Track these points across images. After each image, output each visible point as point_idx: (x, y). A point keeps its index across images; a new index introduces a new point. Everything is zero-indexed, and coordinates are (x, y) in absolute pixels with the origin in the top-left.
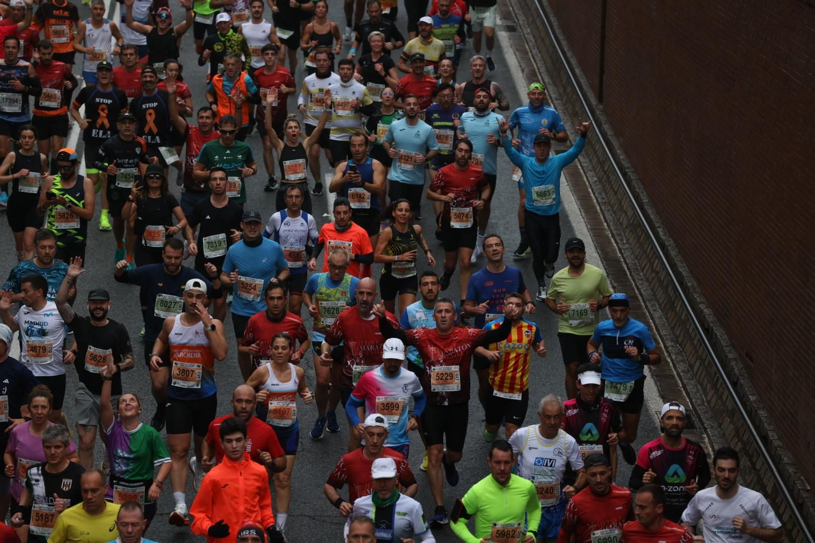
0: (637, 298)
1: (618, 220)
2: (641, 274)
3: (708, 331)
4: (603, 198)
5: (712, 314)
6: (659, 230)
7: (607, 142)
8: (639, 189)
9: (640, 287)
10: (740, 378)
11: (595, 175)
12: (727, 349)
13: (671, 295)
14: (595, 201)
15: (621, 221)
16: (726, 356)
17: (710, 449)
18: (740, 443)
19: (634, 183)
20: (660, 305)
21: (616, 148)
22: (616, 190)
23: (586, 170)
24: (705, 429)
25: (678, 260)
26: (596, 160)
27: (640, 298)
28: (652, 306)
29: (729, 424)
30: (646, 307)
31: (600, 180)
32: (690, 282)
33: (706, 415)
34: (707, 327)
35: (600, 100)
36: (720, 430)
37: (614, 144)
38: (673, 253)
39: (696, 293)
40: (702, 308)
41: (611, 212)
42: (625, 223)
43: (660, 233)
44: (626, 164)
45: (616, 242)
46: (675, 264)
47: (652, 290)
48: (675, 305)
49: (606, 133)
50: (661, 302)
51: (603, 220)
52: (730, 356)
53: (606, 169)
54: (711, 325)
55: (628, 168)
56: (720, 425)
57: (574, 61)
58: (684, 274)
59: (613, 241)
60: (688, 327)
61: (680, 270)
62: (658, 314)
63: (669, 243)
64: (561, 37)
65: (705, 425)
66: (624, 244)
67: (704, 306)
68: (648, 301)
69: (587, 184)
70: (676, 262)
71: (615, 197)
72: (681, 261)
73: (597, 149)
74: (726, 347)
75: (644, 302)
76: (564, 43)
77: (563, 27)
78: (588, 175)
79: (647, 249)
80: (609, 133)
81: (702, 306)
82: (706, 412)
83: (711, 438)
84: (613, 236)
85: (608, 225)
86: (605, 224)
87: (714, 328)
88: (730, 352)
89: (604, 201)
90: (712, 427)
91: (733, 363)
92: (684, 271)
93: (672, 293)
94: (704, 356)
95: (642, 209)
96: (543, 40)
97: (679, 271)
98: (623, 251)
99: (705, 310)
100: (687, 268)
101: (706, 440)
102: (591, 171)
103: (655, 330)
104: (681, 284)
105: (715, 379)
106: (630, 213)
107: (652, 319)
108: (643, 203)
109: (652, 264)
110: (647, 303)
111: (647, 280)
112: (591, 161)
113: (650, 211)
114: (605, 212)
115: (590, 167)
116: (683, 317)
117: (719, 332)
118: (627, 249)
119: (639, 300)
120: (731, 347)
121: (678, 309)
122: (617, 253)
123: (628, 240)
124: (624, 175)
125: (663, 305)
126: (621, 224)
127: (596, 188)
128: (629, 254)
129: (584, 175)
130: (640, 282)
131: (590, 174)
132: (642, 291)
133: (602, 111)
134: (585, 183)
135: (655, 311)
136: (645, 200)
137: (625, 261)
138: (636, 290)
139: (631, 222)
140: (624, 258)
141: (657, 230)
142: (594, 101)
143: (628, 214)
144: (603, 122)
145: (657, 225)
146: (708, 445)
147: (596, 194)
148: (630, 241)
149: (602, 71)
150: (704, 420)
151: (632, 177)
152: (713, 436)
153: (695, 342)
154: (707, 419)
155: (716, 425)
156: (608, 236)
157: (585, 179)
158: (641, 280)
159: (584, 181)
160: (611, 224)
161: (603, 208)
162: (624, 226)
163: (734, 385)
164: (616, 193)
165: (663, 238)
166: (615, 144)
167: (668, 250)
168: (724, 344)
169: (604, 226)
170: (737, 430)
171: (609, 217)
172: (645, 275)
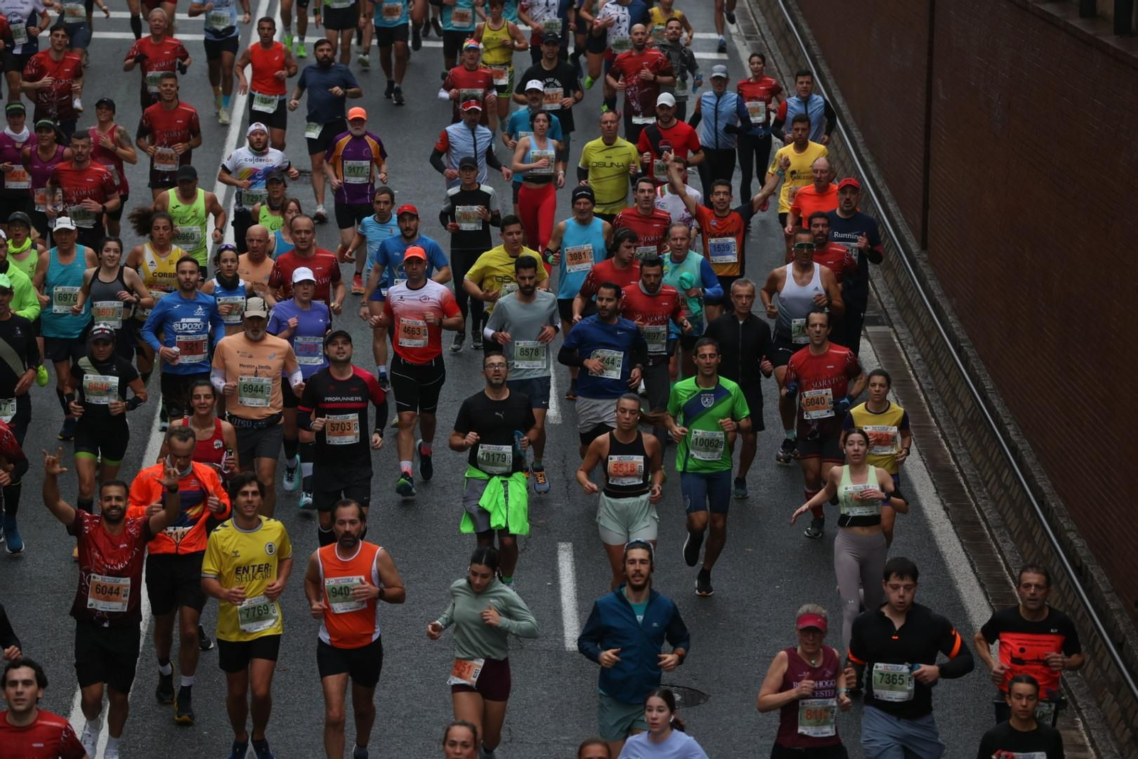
0: (979, 523)
1: (951, 414)
2: (985, 490)
3: (1079, 571)
4: (929, 384)
5: (1086, 546)
6: (1009, 428)
7: (934, 304)
8: (980, 370)
9: (983, 508)
10: (1127, 636)
11: (917, 350)
12: (1107, 597)
13: (1027, 519)
14: (918, 387)
15: (955, 415)
16: (1107, 607)
17: (1087, 739)
18: (1128, 730)
19: (972, 362)
20: (1011, 533)
21: (947, 313)
22: (947, 371)
23: (904, 344)
24: (1079, 710)
25: (1036, 471)
26: (919, 330)
27: (983, 523)
28: (1001, 535)
29: (1113, 702)
30: (992, 536)
31: (924, 358)
32: (1053, 501)
33: (1080, 689)
34: (1078, 565)
35: (924, 246)
36: (1099, 710)
37: (944, 308)
38: (1029, 460)
39: (1063, 516)
40: (1071, 538)
41: (940, 403)
42: (961, 418)
43: (1011, 433)
44: (961, 335)
45: (948, 445)
46: (1032, 476)
47: (1000, 512)
48: (1034, 533)
49: (933, 292)
50: (1013, 530)
51: (929, 414)
52: (1113, 606)
53: (933, 342)
54: (1085, 561)
55: (964, 341)
56: (1099, 704)
57: (886, 193)
58: (1046, 490)
59: (944, 443)
60: (1052, 564)
61: (1039, 483)
62: (1008, 546)
63: (1024, 446)
64: (868, 159)
65: (1079, 704)
66: (959, 448)
67: (1075, 535)
68: (995, 528)
69: (907, 363)
70: (1034, 473)
71: (946, 383)
72: (1040, 471)
73: (920, 314)
74: (1107, 592)
75: (989, 529)
76: (872, 167)
77: (870, 144)
78: (907, 351)
79: (992, 454)
80: (937, 292)
81: (1071, 536)
82: (1078, 686)
83: (1088, 722)
84: (944, 436)
85: (937, 422)
86: (933, 420)
87: (1089, 567)
88: (1112, 600)
89: (930, 387)
90: (1088, 707)
91: (1117, 616)
92: (1045, 485)
93: (1029, 516)
94: (1075, 607)
95: (985, 399)
96: (842, 163)
97: (1038, 486)
98: (958, 458)
99: (1076, 541)
100: (1049, 482)
101: (1081, 725)
102: (911, 345)
103: (1004, 569)
104: (1041, 504)
105: (1092, 639)
106: (968, 404)
107: (1001, 553)
108: (985, 390)
109: (999, 477)
110: (994, 530)
111: (993, 498)
112: (911, 331)
113: (995, 402)
114: (933, 403)
115: (910, 341)
116: (1045, 551)
117: (1096, 572)
118: (964, 454)
119: (982, 528)
120: (1114, 594)
121: (1037, 540)
122: (949, 461)
123: (964, 442)
124: (959, 351)
125: (1016, 534)
126: (955, 420)
127: (919, 369)
128: (967, 461)
129: (902, 351)
130: (983, 501)
131: (910, 349)
132: (986, 514)
133: (926, 262)
134: (904, 363)
135: (1005, 541)
136: (989, 386)
137: (961, 472)
138: (977, 512)
139: (969, 416)
140: (959, 467)
141: (1006, 428)
142: (914, 248)
143: (966, 406)
144: (928, 277)
145: (1006, 421)
146: (1083, 732)
147: (919, 378)
148: (969, 444)
149: (926, 206)
150: (1076, 697)
151: (970, 354)
152: (1090, 720)
153: (1063, 586)
154: (1081, 696)
155: (1093, 704)
156: (938, 437)
157: (904, 357)
158: (984, 498)
159: (902, 359)
160: (941, 420)
161: (929, 397)
162: (959, 423)
163: (1119, 647)
164: (947, 377)
165: (1015, 438)
166: (946, 307)
167: (1021, 456)
168: (1103, 588)
169: (931, 422)
170: (1124, 711)
171: (939, 411)
172: (989, 492)
